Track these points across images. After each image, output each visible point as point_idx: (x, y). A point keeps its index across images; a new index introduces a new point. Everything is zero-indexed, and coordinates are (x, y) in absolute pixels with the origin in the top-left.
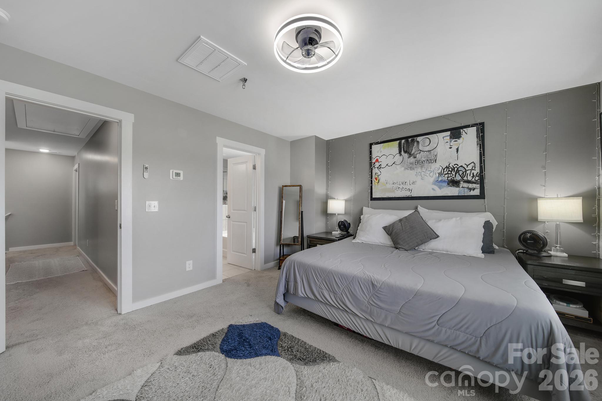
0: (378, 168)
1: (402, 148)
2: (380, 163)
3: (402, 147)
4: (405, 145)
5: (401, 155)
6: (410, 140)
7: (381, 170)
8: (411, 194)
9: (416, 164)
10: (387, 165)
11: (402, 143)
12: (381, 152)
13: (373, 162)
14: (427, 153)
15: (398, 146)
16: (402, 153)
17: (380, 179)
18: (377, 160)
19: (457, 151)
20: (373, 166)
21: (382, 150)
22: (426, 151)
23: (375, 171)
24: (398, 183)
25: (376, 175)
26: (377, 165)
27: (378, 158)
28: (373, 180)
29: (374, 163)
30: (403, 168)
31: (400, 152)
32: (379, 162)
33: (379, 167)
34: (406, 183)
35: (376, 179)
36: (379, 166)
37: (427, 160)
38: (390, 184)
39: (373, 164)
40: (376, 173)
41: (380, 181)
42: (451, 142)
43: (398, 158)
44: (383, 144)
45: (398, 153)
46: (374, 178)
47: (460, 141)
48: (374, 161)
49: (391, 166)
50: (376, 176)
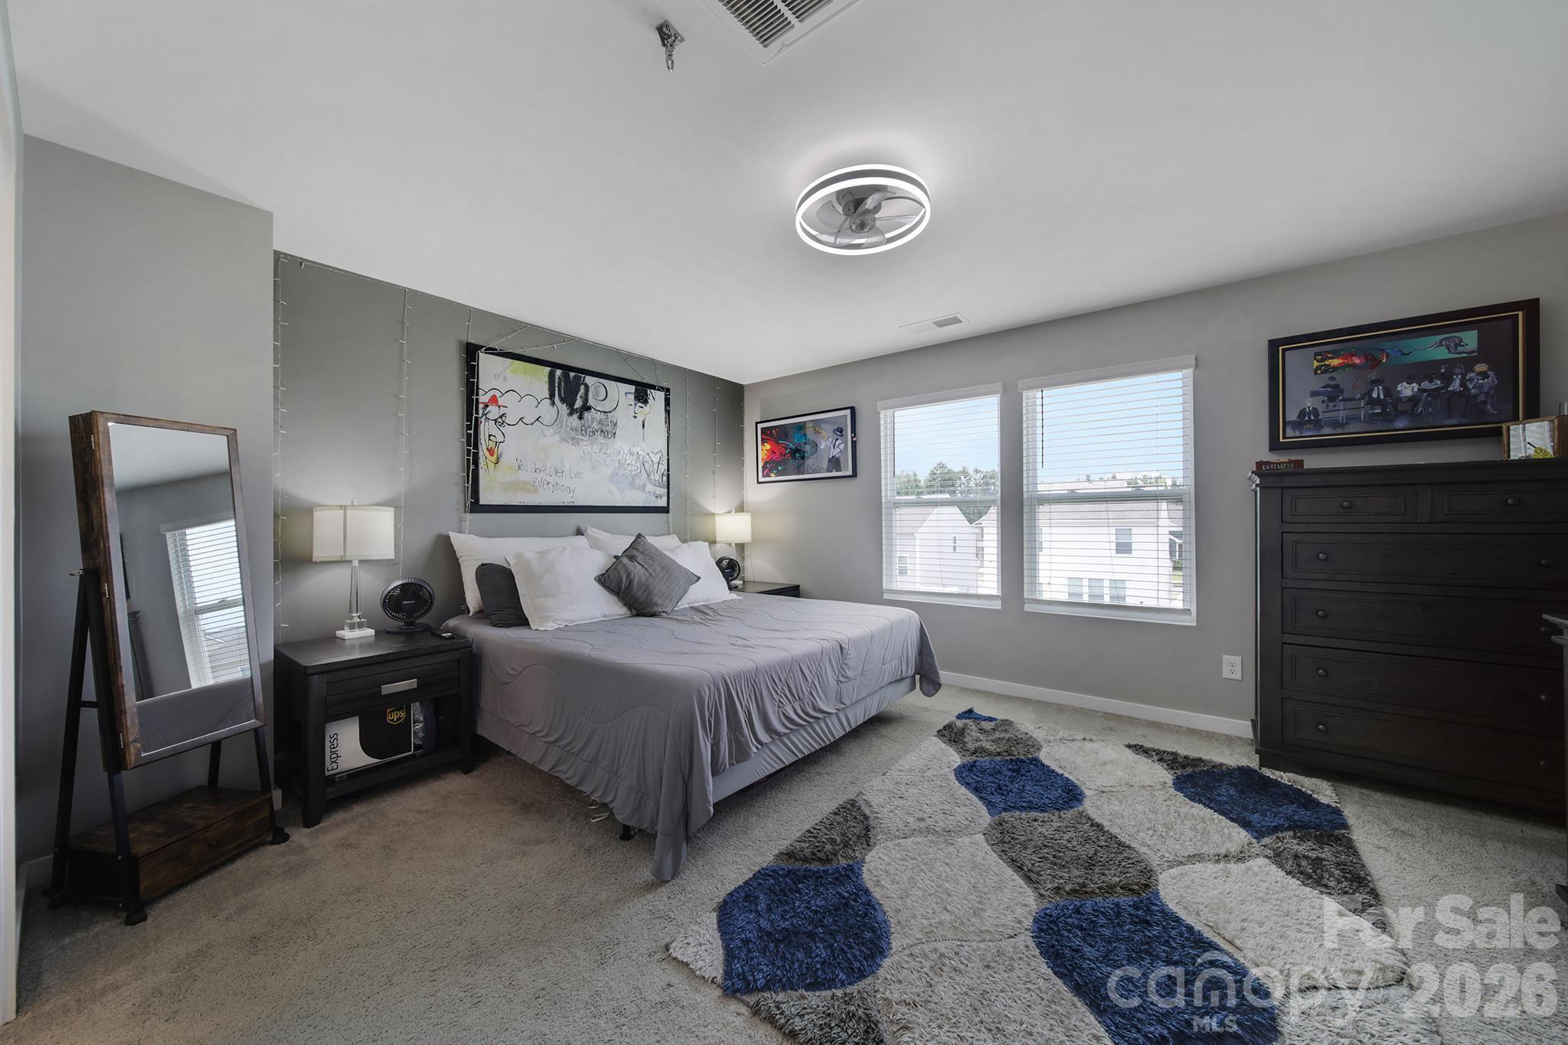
0: (496, 420)
1: (557, 388)
2: (503, 410)
3: (557, 385)
4: (563, 384)
5: (553, 404)
6: (572, 374)
7: (506, 429)
8: (572, 500)
9: (583, 432)
10: (521, 419)
11: (557, 376)
12: (505, 379)
13: (480, 401)
14: (603, 416)
15: (547, 379)
16: (557, 399)
17: (501, 454)
18: (494, 400)
19: (643, 427)
20: (481, 412)
21: (508, 374)
22: (601, 412)
23: (486, 428)
24: (547, 472)
25: (490, 440)
26: (494, 412)
27: (498, 394)
28: (481, 453)
29: (487, 406)
30: (557, 438)
31: (552, 396)
32: (499, 407)
33: (500, 420)
34: (562, 472)
35: (491, 451)
36: (501, 417)
37: (602, 431)
38: (527, 471)
39: (481, 406)
40: (490, 436)
41: (502, 460)
42: (635, 405)
43: (547, 411)
44: (512, 360)
45: (548, 397)
46: (485, 450)
47: (647, 408)
48: (484, 398)
49: (532, 424)
50: (492, 445)
